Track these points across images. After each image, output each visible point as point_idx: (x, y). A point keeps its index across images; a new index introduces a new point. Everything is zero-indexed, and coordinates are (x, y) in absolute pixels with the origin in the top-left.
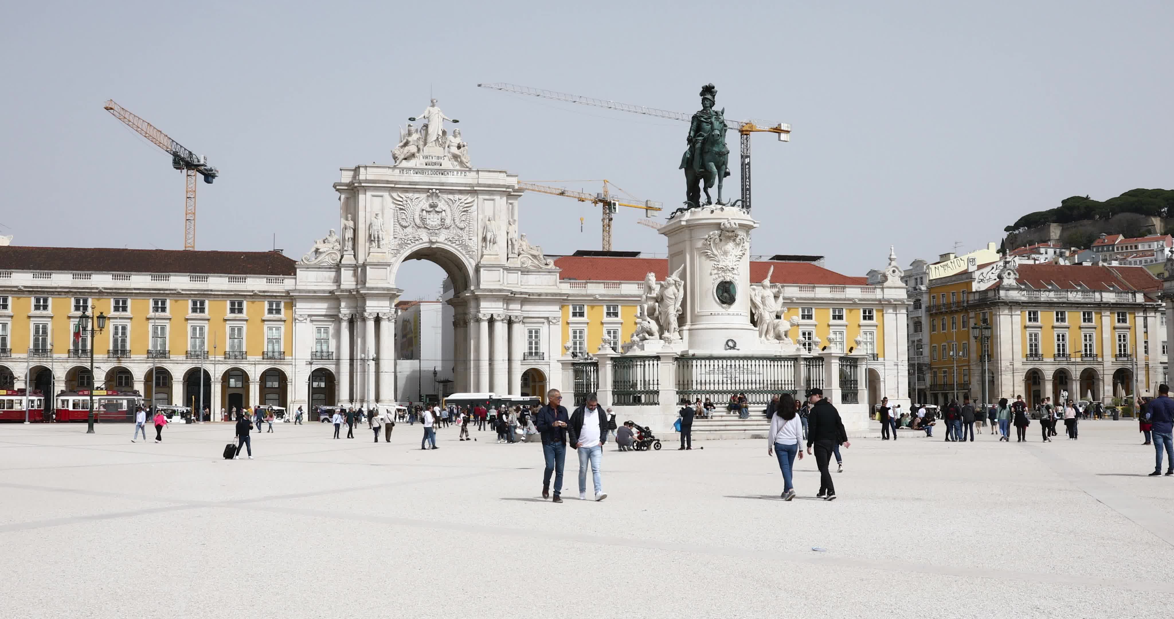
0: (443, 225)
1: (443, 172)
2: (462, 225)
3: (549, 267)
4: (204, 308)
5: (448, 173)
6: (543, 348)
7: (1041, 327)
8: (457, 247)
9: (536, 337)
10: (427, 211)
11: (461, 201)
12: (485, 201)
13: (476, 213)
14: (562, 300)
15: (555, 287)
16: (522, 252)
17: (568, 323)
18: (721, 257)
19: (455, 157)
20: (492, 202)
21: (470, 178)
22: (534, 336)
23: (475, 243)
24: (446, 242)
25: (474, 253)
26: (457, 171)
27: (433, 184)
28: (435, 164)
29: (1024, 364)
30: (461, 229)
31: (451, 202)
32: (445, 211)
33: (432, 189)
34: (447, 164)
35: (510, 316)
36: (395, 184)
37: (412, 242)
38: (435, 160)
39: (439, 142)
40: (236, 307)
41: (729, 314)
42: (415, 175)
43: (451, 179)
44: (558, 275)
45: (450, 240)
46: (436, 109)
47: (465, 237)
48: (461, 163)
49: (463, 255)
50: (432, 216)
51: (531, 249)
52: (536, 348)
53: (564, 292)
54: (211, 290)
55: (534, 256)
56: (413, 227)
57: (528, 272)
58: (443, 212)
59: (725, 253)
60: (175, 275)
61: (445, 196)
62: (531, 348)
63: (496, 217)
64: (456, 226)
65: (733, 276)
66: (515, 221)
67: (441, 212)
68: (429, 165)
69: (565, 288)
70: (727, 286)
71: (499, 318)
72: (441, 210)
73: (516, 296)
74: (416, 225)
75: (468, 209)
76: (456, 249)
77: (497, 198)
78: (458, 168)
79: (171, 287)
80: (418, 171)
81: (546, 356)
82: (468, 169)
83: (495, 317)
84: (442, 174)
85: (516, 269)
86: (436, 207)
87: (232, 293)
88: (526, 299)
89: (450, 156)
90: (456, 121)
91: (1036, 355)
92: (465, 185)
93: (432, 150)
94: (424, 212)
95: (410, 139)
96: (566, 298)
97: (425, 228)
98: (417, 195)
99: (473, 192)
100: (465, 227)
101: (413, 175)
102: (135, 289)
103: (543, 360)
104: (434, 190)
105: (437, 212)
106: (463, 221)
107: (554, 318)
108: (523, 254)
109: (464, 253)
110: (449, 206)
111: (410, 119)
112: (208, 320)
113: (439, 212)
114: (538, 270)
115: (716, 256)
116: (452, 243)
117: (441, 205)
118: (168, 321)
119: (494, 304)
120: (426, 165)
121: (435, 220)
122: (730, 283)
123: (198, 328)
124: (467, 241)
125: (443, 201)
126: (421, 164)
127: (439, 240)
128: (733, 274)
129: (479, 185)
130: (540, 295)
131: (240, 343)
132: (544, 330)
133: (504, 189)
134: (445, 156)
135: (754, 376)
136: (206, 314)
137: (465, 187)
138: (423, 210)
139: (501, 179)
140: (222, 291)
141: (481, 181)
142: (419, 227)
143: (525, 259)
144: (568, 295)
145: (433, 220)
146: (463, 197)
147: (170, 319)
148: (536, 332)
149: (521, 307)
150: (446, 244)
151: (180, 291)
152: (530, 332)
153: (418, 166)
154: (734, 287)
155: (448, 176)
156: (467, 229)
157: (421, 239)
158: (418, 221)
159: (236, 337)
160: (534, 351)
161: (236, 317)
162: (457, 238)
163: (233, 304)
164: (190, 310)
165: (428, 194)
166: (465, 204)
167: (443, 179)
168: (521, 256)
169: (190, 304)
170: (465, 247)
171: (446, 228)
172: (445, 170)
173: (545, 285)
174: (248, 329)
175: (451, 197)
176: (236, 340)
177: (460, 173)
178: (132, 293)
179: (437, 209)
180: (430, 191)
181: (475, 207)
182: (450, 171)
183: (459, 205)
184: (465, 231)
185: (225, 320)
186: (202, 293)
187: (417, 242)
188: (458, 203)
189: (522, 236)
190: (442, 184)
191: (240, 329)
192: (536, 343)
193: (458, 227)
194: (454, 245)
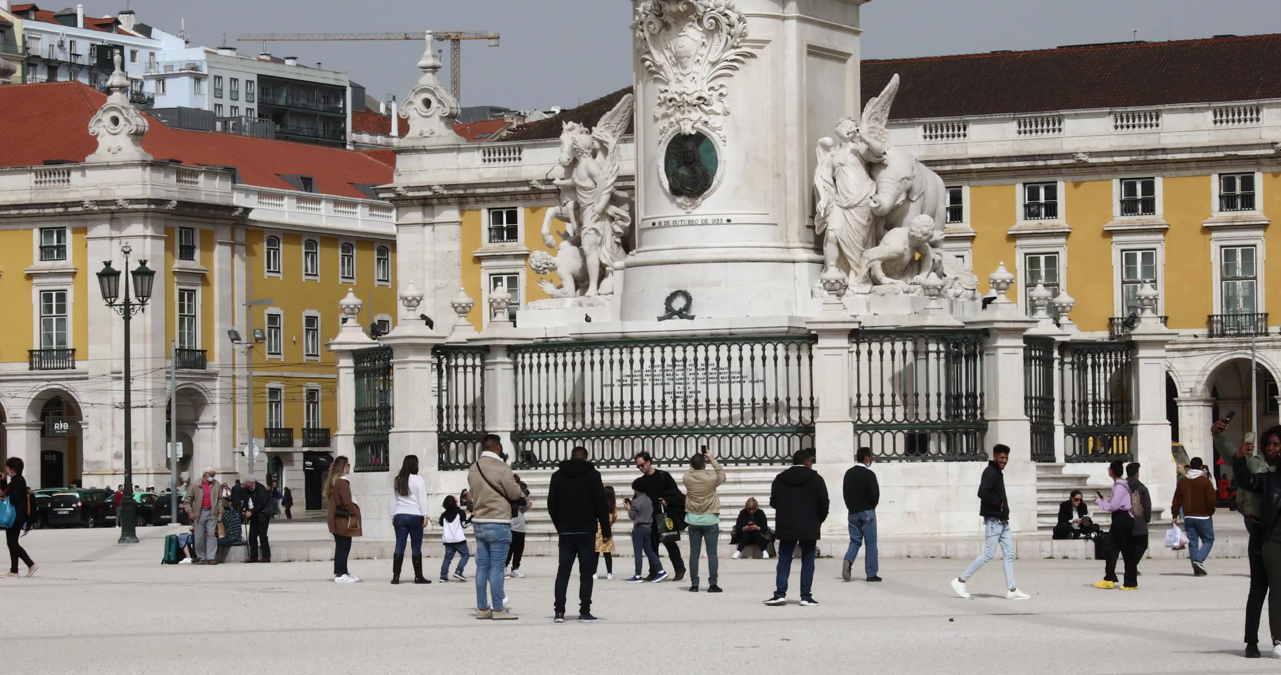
4: (1153, 200)
18: (670, 72)
40: (1238, 191)
41: (691, 223)
54: (1164, 151)
59: (679, 60)
60: (1077, 116)
65: (705, 118)
70: (690, 146)
79: (1067, 147)
87: (1220, 154)
102: (974, 160)
112: (1164, 231)
115: (660, 67)
118: (1062, 240)
122: (700, 138)
123: (1139, 254)
128: (706, 113)
131: (1252, 289)
135: (736, 387)
136: (1159, 217)
140: (1192, 150)
147: (1066, 234)
151: (1085, 158)
154: (711, 149)
159: (1239, 273)
161: (1234, 219)
163: (1228, 182)
164: (1117, 208)
169: (1116, 189)
174: (1269, 252)
176: (1239, 283)
178: (970, 171)
185: (1208, 230)
186: (1141, 158)
191: (1249, 253)
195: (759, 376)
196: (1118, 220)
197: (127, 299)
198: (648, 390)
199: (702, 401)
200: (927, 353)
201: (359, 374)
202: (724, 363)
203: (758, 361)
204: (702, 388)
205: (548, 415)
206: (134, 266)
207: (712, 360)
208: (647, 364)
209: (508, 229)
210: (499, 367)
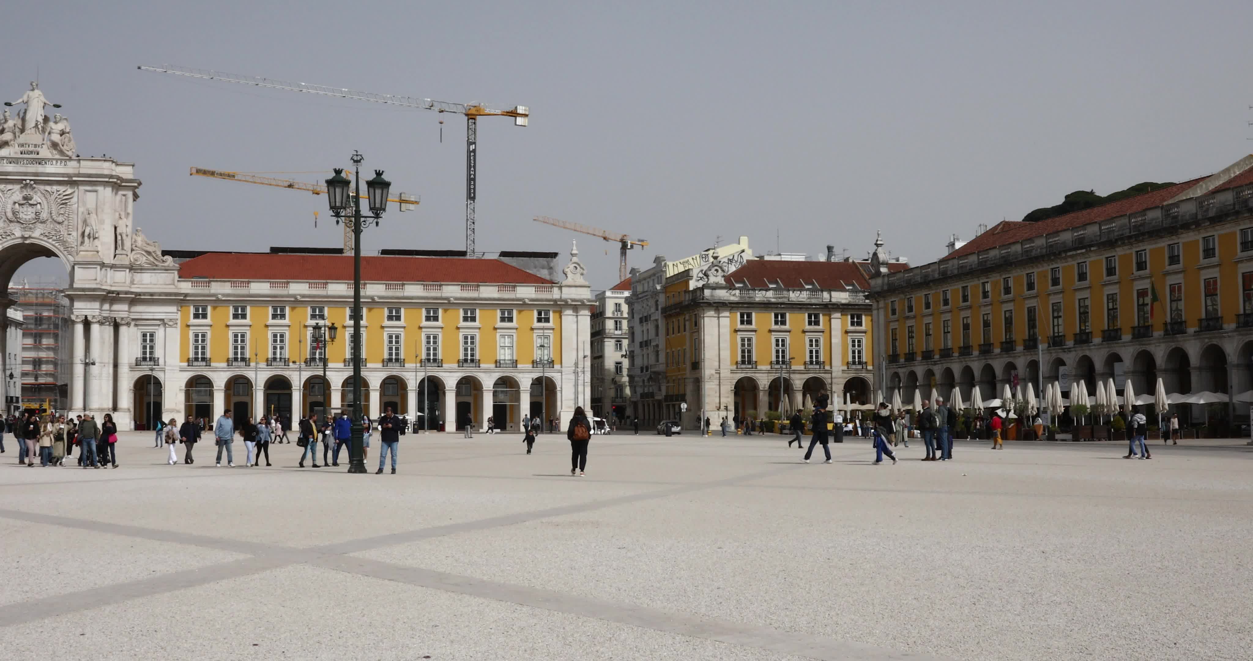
0: (38, 219)
1: (40, 161)
2: (60, 219)
3: (166, 264)
5: (46, 163)
6: (158, 353)
7: (755, 331)
8: (54, 242)
9: (152, 341)
10: (20, 205)
11: (59, 193)
12: (88, 193)
13: (76, 205)
14: (181, 300)
15: (173, 286)
16: (134, 248)
17: (188, 326)
19: (55, 145)
20: (95, 193)
21: (71, 168)
22: (148, 340)
23: (73, 238)
24: (42, 237)
25: (73, 249)
26: (57, 160)
27: (26, 174)
28: (31, 152)
29: (732, 372)
30: (59, 223)
31: (48, 194)
32: (40, 203)
33: (25, 180)
34: (45, 152)
35: (115, 318)
37: (3, 238)
38: (31, 148)
39: (39, 129)
42: (9, 165)
43: (50, 169)
44: (176, 273)
45: (46, 236)
46: (37, 92)
47: (64, 232)
48: (62, 152)
49: (61, 251)
50: (25, 209)
51: (148, 244)
52: (151, 353)
53: (182, 292)
55: (149, 253)
56: (5, 221)
57: (141, 269)
58: (39, 205)
61: (42, 187)
62: (144, 353)
63: (99, 210)
64: (53, 220)
66: (128, 214)
67: (36, 205)
68: (25, 153)
69: (186, 287)
71: (94, 320)
72: (35, 203)
73: (120, 296)
74: (8, 219)
75: (67, 201)
76: (53, 245)
77: (100, 189)
78: (57, 157)
80: (12, 160)
81: (161, 362)
82: (68, 158)
83: (90, 318)
84: (40, 164)
85: (122, 267)
86: (31, 200)
88: (135, 299)
89: (49, 143)
90: (58, 106)
91: (750, 362)
92: (63, 175)
93: (31, 137)
94: (17, 205)
95: (6, 126)
96: (182, 298)
97: (18, 222)
98: (10, 187)
99: (72, 183)
100: (63, 222)
101: (5, 164)
103: (158, 365)
104: (28, 181)
105: (31, 205)
106: (62, 214)
107: (171, 320)
108: (137, 250)
109: (62, 249)
110: (46, 198)
111: (6, 104)
113: (34, 205)
114: (153, 268)
116: (49, 238)
117: (37, 198)
119: (89, 305)
120: (21, 153)
121: (29, 213)
124: (66, 235)
125: (39, 194)
126: (16, 153)
127: (33, 235)
129: (79, 175)
130: (152, 294)
132: (160, 333)
133: (107, 180)
134: (43, 144)
137: (63, 177)
138: (15, 203)
139: (106, 168)
141: (82, 171)
142: (11, 221)
143: (138, 256)
144: (186, 295)
145: (27, 214)
146: (62, 188)
148: (152, 335)
149: (130, 308)
150: (42, 240)
152: (144, 335)
153: (13, 155)
155: (45, 166)
156: (66, 223)
157: (14, 234)
158: (10, 215)
160: (148, 356)
162: (53, 233)
165: (22, 185)
166: (64, 196)
167: (40, 169)
168: (134, 252)
170: (63, 242)
171: (41, 223)
172: (43, 159)
173: (161, 284)
175: (48, 188)
177: (59, 162)
179: (30, 202)
180: (24, 182)
181: (75, 200)
182: (49, 160)
183: (56, 198)
184: (64, 226)
187: (9, 238)
188: (55, 195)
189: (137, 230)
190: (36, 174)
192: (152, 348)
193: (55, 221)
194: (50, 241)
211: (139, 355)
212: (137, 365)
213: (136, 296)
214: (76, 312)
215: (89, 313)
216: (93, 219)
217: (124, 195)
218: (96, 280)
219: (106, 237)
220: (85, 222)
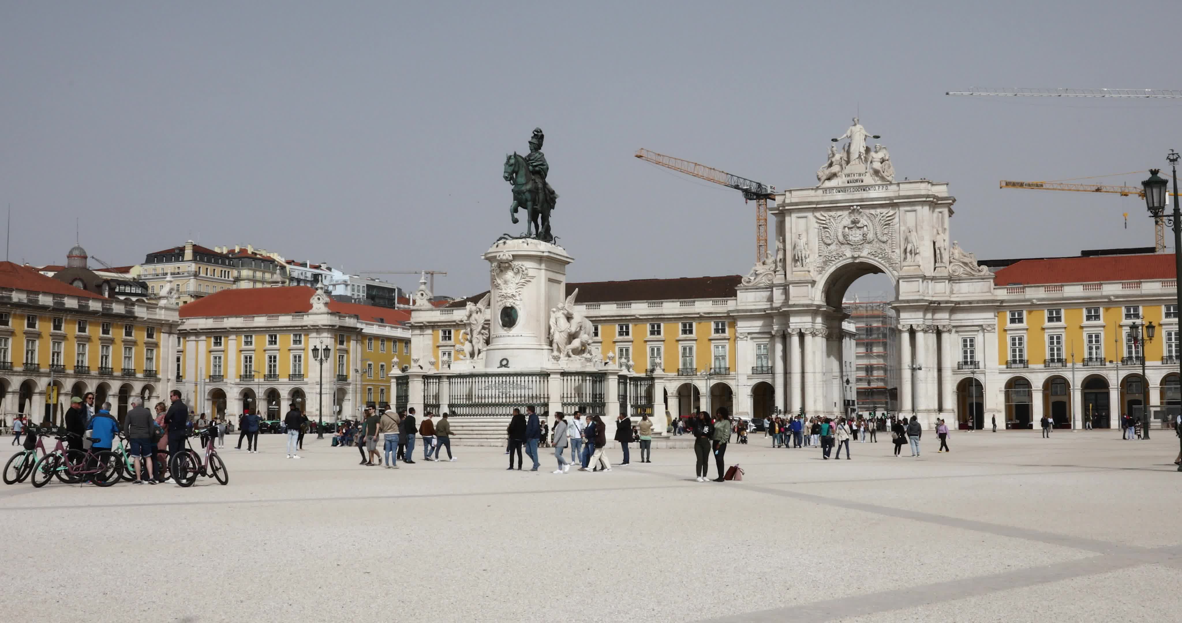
0: (865, 240)
1: (865, 188)
2: (885, 238)
3: (982, 274)
4: (660, 331)
5: (869, 189)
6: (979, 357)
8: (880, 260)
9: (972, 345)
10: (849, 228)
11: (882, 215)
12: (908, 213)
13: (898, 225)
14: (997, 307)
15: (990, 294)
16: (952, 260)
17: (1005, 330)
18: (503, 286)
19: (876, 172)
20: (914, 212)
21: (891, 192)
22: (969, 345)
23: (897, 255)
24: (869, 256)
25: (897, 265)
26: (879, 185)
27: (853, 201)
28: (857, 181)
30: (884, 242)
31: (873, 217)
32: (866, 226)
33: (853, 206)
34: (869, 180)
35: (937, 326)
36: (817, 204)
37: (836, 259)
38: (856, 177)
39: (862, 159)
40: (688, 328)
41: (509, 336)
42: (838, 193)
43: (873, 194)
44: (992, 281)
45: (873, 254)
46: (859, 126)
47: (888, 250)
48: (883, 178)
49: (886, 268)
50: (854, 232)
51: (965, 256)
52: (972, 357)
53: (999, 298)
54: (664, 315)
55: (966, 264)
56: (837, 244)
57: (959, 280)
58: (865, 227)
59: (506, 282)
60: (636, 303)
61: (867, 211)
62: (966, 357)
63: (919, 227)
64: (879, 239)
65: (514, 301)
66: (945, 229)
67: (863, 227)
68: (851, 182)
69: (1002, 294)
70: (509, 310)
71: (919, 329)
72: (862, 226)
73: (941, 305)
74: (839, 242)
75: (889, 222)
76: (880, 263)
77: (918, 208)
78: (879, 182)
79: (632, 313)
80: (840, 189)
81: (981, 365)
82: (888, 183)
83: (914, 327)
84: (864, 190)
85: (942, 279)
86: (858, 223)
87: (682, 316)
88: (955, 308)
89: (871, 171)
90: (877, 137)
92: (885, 199)
93: (856, 167)
94: (846, 228)
95: (833, 160)
96: (999, 304)
97: (848, 244)
98: (839, 213)
99: (894, 205)
100: (887, 241)
101: (835, 194)
102: (602, 317)
103: (979, 368)
104: (855, 207)
105: (859, 228)
106: (886, 234)
107: (989, 325)
108: (954, 262)
109: (887, 265)
110: (871, 221)
111: (833, 140)
112: (664, 341)
113: (861, 228)
114: (971, 278)
115: (499, 284)
116: (875, 257)
117: (863, 221)
118: (631, 343)
119: (913, 315)
120: (848, 183)
121: (857, 235)
122: (512, 308)
123: (656, 348)
124: (890, 253)
125: (865, 217)
126: (843, 183)
127: (862, 255)
129: (899, 197)
130: (970, 302)
131: (692, 360)
132: (979, 339)
133: (924, 199)
134: (866, 172)
135: (523, 391)
136: (662, 336)
137: (885, 200)
138: (845, 227)
139: (923, 189)
140: (673, 314)
141: (902, 193)
142: (842, 244)
143: (956, 267)
144: (1002, 301)
145: (856, 236)
146: (884, 211)
147: (632, 341)
148: (972, 341)
149: (950, 316)
150: (869, 258)
151: (638, 316)
152: (965, 341)
153: (841, 185)
154: (516, 312)
155: (869, 192)
156: (890, 241)
157: (845, 255)
158: (841, 238)
159: (688, 355)
160: (969, 360)
161: (686, 337)
162: (879, 251)
163: (684, 325)
164: (649, 333)
165: (850, 211)
166: (887, 217)
167: (865, 195)
168: (952, 264)
169: (648, 327)
170: (888, 259)
171: (868, 243)
172: (867, 186)
173: (979, 293)
174: (697, 348)
175: (873, 211)
176: (688, 358)
177: (881, 187)
178: (601, 320)
179: (858, 225)
180: (852, 208)
181: (896, 220)
182: (872, 186)
183: (880, 219)
184: (888, 244)
185: (678, 341)
186: (657, 317)
187: (841, 259)
188: (879, 217)
189: (954, 244)
190: (862, 200)
191: (691, 349)
192: (972, 352)
193: (881, 241)
194: (877, 258)
195: (531, 387)
196: (649, 337)
197: (321, 358)
198: (494, 391)
199: (512, 395)
200: (586, 380)
201: (398, 384)
202: (519, 382)
203: (530, 382)
204: (512, 391)
205: (460, 399)
206: (324, 347)
207: (515, 382)
208: (494, 382)
209: (448, 337)
210: (444, 383)
211: (961, 359)
212: (959, 369)
213: (956, 304)
214: (902, 322)
215: (913, 322)
216: (913, 237)
217: (940, 212)
218: (919, 291)
219: (926, 252)
220: (907, 240)
